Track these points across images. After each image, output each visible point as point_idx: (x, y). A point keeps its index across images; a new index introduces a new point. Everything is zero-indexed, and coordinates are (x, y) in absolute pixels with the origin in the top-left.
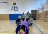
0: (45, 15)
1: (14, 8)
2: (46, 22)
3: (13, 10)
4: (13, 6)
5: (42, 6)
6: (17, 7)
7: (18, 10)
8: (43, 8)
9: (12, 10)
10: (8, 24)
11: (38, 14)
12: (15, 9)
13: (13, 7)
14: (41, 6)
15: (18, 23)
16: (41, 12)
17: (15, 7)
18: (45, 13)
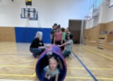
0: (101, 34)
1: (27, 13)
2: (102, 49)
3: (25, 18)
4: (25, 7)
5: (94, 11)
6: (34, 11)
7: (37, 19)
8: (96, 17)
9: (22, 18)
10: (12, 52)
11: (84, 30)
12: (29, 15)
14: (91, 11)
15: (35, 49)
16: (91, 26)
17: (29, 11)
18: (100, 28)
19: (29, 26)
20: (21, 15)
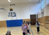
0: (46, 21)
3: (10, 16)
5: (41, 10)
13: (10, 13)
17: (12, 13)
18: (46, 18)
19: (12, 20)
20: (8, 15)
